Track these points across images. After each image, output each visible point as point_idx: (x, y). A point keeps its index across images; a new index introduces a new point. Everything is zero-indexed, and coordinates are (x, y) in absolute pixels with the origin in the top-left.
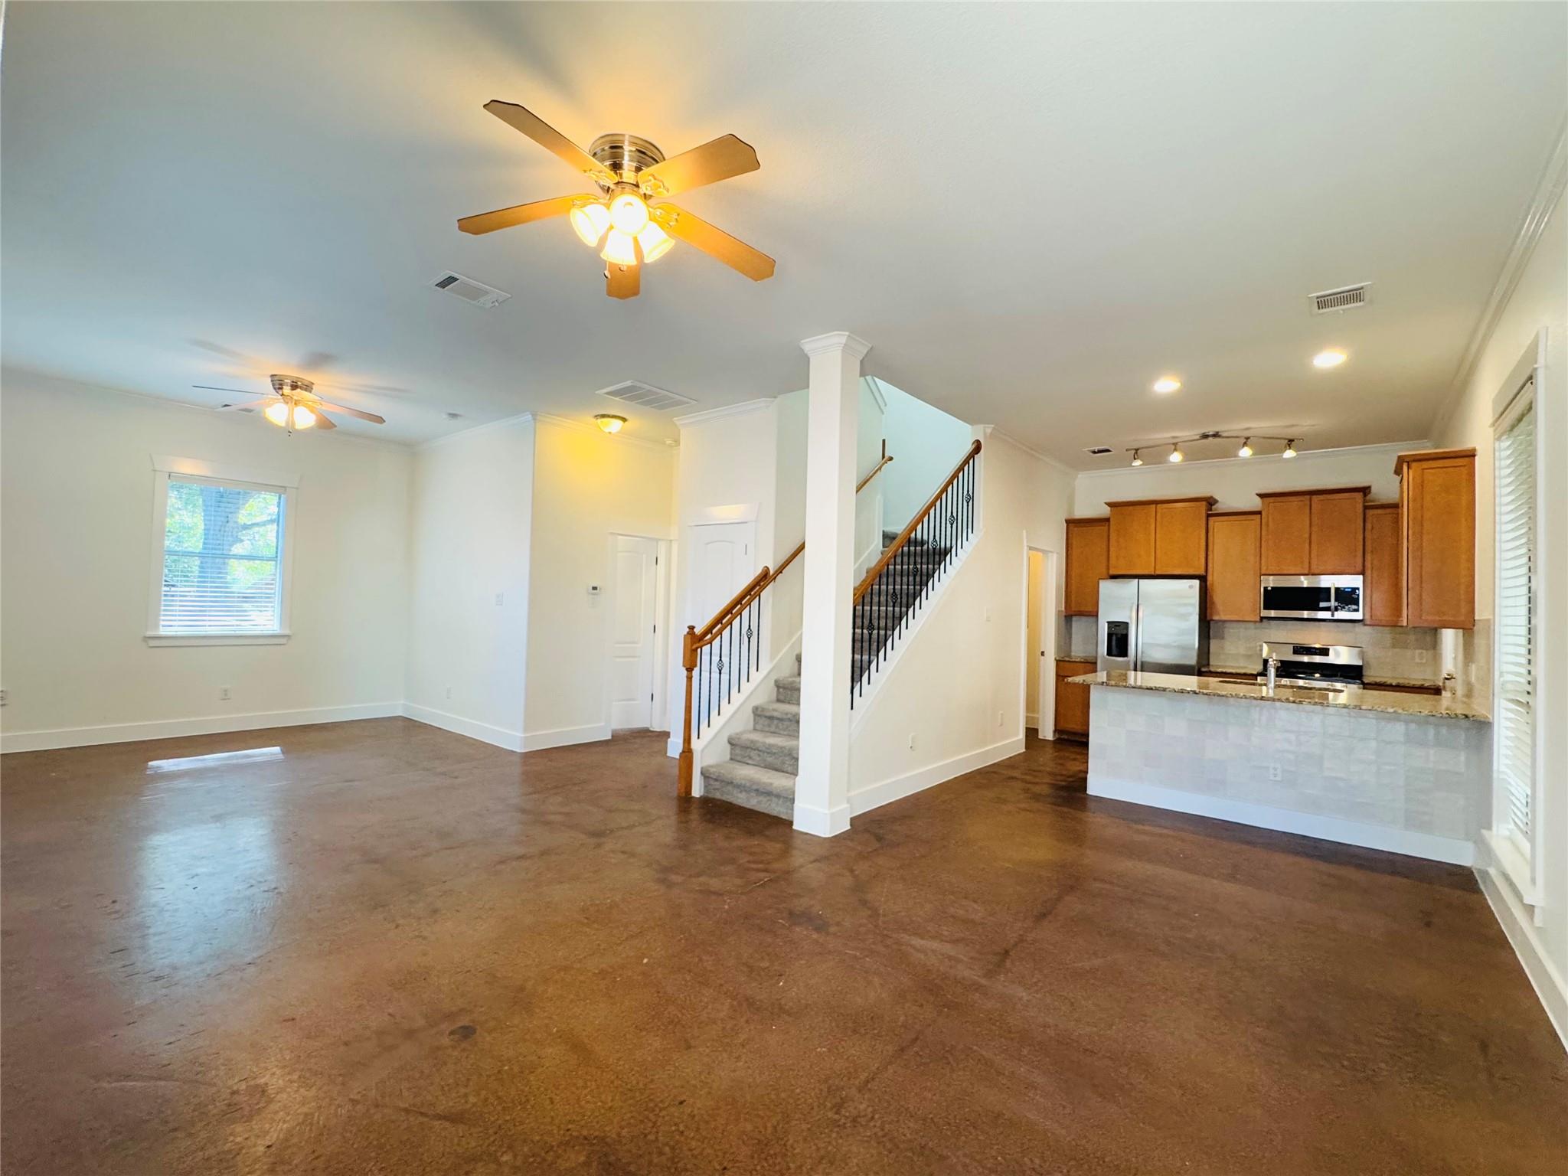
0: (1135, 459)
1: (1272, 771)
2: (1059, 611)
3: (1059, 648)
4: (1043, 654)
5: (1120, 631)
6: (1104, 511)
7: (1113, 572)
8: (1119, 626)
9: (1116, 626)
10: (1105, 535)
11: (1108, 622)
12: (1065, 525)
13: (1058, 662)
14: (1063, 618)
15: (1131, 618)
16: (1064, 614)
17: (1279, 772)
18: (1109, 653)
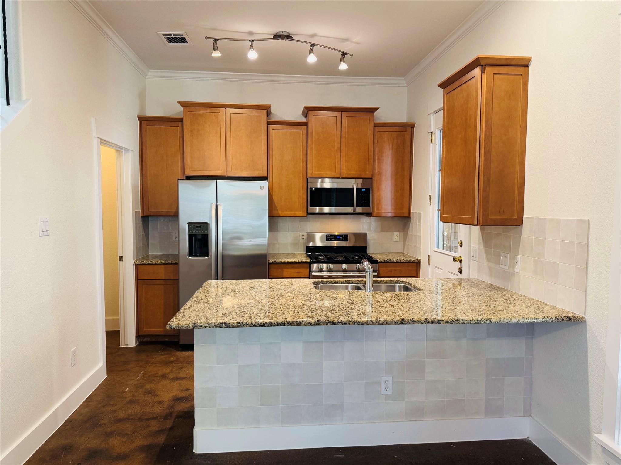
0: (215, 49)
1: (384, 386)
2: (136, 212)
3: (138, 250)
4: (121, 258)
5: (199, 232)
6: (176, 111)
7: (188, 172)
8: (200, 226)
9: (197, 227)
10: (179, 135)
11: (188, 223)
12: (137, 122)
13: (137, 266)
14: (140, 219)
15: (210, 217)
16: (140, 215)
17: (390, 385)
18: (191, 254)
